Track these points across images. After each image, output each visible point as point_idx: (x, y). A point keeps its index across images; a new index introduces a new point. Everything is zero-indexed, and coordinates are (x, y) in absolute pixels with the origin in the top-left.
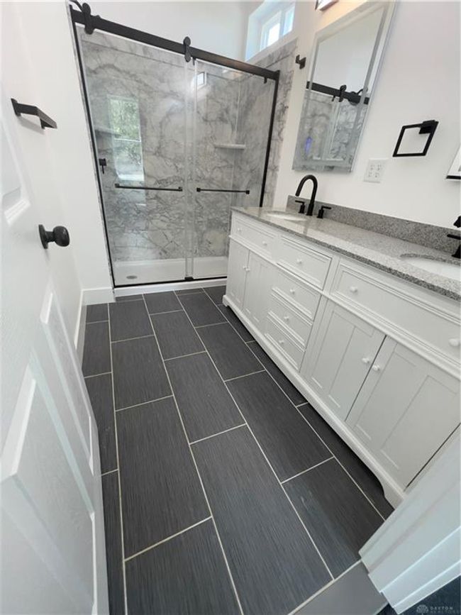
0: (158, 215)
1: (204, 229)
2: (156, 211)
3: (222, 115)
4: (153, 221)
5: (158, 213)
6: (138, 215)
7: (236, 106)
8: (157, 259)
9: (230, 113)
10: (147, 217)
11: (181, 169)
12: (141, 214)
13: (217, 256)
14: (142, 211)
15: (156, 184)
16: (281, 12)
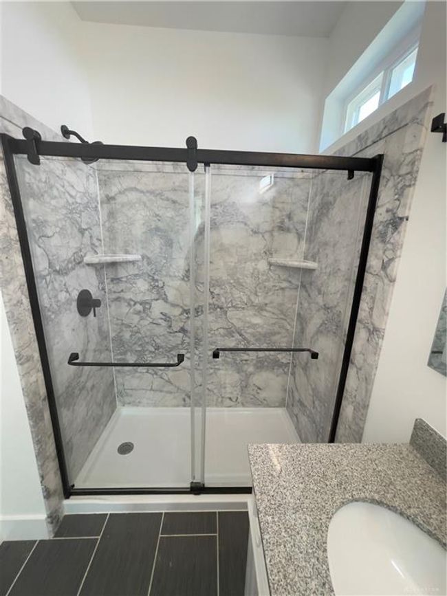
1: (251, 369)
2: (180, 347)
3: (282, 222)
6: (157, 351)
7: (305, 209)
8: (178, 406)
9: (295, 219)
10: (168, 354)
11: (218, 295)
12: (161, 350)
13: (270, 407)
14: (162, 347)
15: (182, 314)
16: (382, 73)
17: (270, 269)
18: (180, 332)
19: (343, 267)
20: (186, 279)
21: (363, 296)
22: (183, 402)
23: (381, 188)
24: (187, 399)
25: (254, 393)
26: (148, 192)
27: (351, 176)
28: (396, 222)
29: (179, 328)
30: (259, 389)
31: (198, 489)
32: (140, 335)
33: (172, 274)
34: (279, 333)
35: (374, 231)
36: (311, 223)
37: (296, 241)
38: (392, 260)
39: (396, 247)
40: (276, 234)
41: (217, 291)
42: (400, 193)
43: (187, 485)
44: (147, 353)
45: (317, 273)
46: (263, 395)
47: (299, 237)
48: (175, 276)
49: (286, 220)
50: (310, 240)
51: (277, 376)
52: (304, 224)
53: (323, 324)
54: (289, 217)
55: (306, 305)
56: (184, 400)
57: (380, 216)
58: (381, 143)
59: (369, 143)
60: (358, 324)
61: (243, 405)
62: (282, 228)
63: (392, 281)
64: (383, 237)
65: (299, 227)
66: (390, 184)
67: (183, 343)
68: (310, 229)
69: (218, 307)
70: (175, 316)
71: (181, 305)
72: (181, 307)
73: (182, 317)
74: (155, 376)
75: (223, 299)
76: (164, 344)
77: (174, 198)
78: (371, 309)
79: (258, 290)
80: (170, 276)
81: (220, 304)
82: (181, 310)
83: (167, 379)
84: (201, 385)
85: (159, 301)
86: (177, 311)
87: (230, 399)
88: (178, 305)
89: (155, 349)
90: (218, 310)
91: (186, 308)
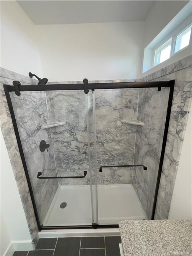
0: (86, 162)
2: (84, 160)
4: (82, 165)
5: (86, 161)
6: (74, 162)
7: (137, 98)
8: (85, 184)
9: (133, 102)
10: (79, 163)
11: (100, 137)
12: (76, 161)
13: (125, 184)
14: (76, 160)
15: (84, 146)
16: (172, 38)
17: (122, 125)
18: (84, 154)
19: (157, 128)
20: (85, 131)
21: (167, 144)
22: (87, 183)
23: (174, 95)
24: (88, 182)
25: (118, 178)
26: (67, 95)
27: (159, 90)
28: (183, 113)
29: (83, 152)
30: (120, 176)
31: (95, 226)
32: (67, 156)
33: (79, 129)
34: (128, 152)
35: (172, 115)
36: (140, 104)
37: (134, 112)
38: (181, 130)
39: (183, 125)
40: (124, 109)
41: (99, 135)
42: (185, 100)
43: (91, 224)
44: (70, 163)
45: (144, 127)
46: (121, 179)
47: (135, 110)
48: (81, 130)
49: (129, 103)
50: (140, 112)
51: (128, 171)
52: (137, 104)
53: (148, 151)
54: (130, 102)
55: (139, 141)
56: (87, 182)
57: (174, 108)
58: (173, 74)
59: (167, 73)
60: (165, 156)
61: (113, 183)
62: (127, 107)
63: (182, 140)
64: (176, 118)
65: (135, 106)
66: (179, 94)
67: (85, 158)
68: (140, 107)
69: (100, 142)
70: (81, 147)
71: (84, 142)
72: (84, 143)
73: (84, 147)
74: (74, 173)
75: (102, 139)
76: (77, 159)
77: (79, 97)
78: (172, 151)
79: (117, 134)
80: (78, 130)
81: (101, 141)
82: (84, 144)
83: (79, 174)
84: (94, 176)
85: (74, 141)
86: (82, 145)
87: (107, 181)
88: (82, 142)
89: (74, 161)
90: (100, 143)
91: (86, 143)
